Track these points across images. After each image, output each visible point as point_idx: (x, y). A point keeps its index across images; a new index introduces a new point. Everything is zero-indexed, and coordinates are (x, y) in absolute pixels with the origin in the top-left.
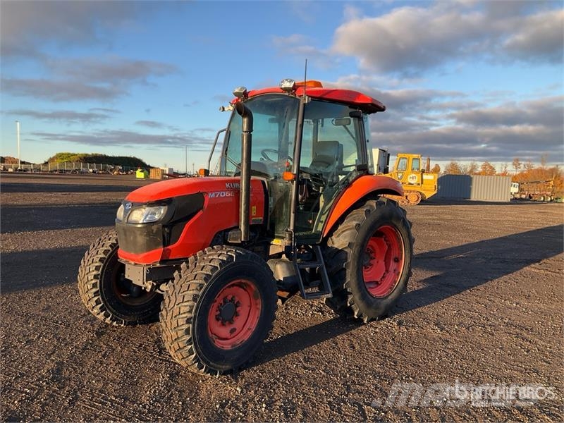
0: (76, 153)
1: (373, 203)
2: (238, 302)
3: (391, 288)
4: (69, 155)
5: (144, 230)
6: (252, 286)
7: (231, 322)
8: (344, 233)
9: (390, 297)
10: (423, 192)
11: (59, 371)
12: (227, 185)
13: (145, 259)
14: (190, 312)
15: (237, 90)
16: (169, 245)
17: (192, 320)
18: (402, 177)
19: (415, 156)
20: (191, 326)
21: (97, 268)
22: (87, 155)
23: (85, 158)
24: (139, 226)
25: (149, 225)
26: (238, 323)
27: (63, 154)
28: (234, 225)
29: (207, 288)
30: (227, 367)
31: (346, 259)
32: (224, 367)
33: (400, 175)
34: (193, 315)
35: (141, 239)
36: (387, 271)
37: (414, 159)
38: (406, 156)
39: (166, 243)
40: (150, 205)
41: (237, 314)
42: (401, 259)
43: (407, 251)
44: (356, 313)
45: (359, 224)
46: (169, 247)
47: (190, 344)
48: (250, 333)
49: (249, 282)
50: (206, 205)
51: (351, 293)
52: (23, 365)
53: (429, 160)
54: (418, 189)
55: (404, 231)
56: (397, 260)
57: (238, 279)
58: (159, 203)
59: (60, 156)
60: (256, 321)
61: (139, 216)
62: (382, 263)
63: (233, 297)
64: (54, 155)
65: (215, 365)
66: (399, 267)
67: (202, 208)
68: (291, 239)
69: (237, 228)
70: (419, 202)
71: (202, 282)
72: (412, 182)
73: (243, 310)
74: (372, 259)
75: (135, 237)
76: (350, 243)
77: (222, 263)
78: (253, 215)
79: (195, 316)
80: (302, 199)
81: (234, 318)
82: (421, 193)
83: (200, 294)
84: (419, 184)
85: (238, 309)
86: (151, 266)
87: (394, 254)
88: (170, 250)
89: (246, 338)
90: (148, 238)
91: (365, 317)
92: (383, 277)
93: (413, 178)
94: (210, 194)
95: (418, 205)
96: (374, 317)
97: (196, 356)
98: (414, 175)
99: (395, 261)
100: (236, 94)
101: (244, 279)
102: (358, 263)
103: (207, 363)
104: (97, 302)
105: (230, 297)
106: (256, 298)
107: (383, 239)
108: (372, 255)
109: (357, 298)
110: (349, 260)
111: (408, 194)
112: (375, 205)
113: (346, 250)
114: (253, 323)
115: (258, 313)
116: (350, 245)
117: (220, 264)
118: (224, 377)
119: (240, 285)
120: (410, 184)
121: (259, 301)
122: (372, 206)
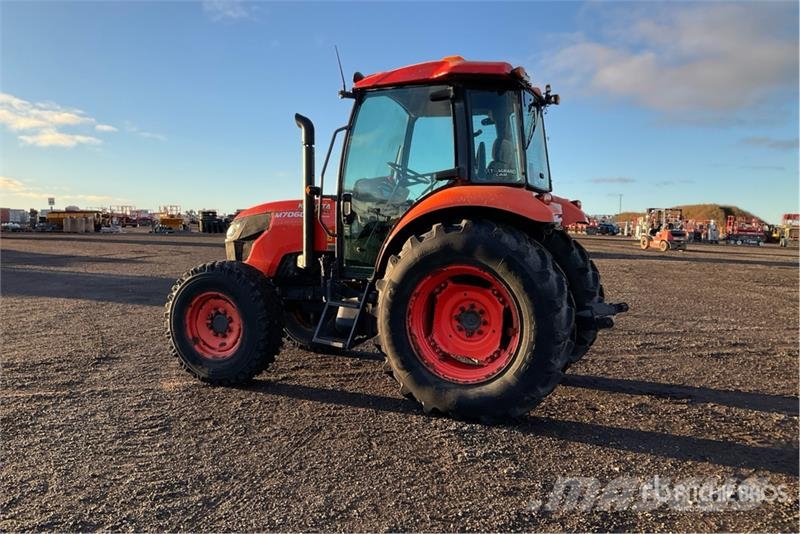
2: (230, 317)
26: (230, 339)
36: (504, 348)
41: (230, 330)
42: (518, 331)
49: (227, 298)
50: (271, 225)
56: (515, 334)
57: (215, 291)
60: (239, 343)
63: (225, 311)
66: (515, 344)
67: (268, 228)
74: (484, 324)
78: (328, 239)
81: (227, 334)
85: (230, 325)
89: (229, 355)
92: (493, 357)
94: (277, 214)
101: (220, 292)
107: (490, 292)
108: (485, 317)
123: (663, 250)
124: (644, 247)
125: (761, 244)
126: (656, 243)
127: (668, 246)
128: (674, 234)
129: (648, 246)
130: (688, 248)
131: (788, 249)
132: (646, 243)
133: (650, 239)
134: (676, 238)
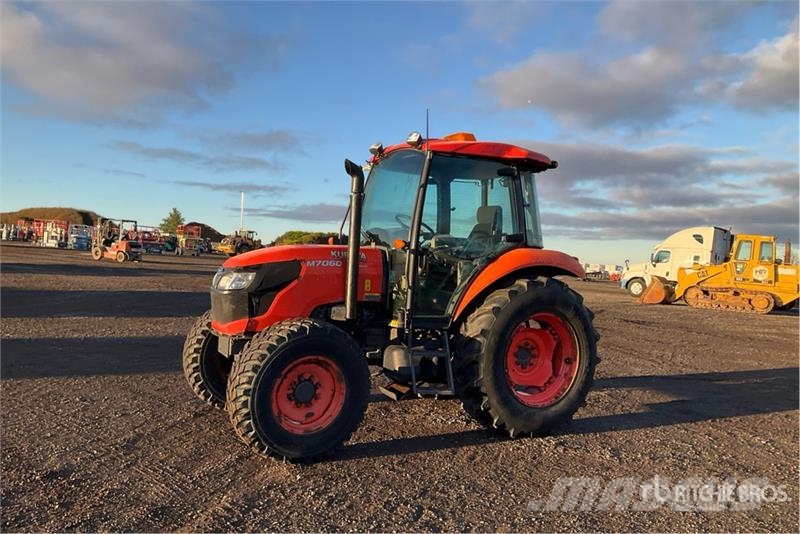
0: (309, 231)
1: (523, 283)
2: (318, 383)
3: (556, 398)
4: (300, 234)
5: (229, 297)
6: (334, 365)
7: (308, 404)
8: (480, 318)
9: (553, 409)
10: (778, 294)
11: (135, 441)
12: (333, 254)
13: (230, 329)
14: (249, 382)
15: (373, 147)
16: (256, 315)
17: (251, 393)
18: (743, 270)
19: (765, 238)
20: (249, 398)
21: (199, 341)
22: (321, 234)
23: (319, 238)
24: (226, 292)
25: (235, 293)
26: (317, 407)
27: (293, 233)
28: (340, 299)
29: (270, 359)
30: (296, 454)
31: (480, 350)
32: (291, 453)
33: (740, 267)
34: (251, 387)
35: (227, 307)
36: (555, 374)
37: (762, 243)
38: (751, 238)
39: (252, 313)
40: (238, 271)
41: (316, 397)
42: (575, 360)
43: (584, 351)
44: (495, 421)
45: (499, 308)
46: (256, 318)
47: (249, 419)
48: (330, 421)
49: (329, 361)
50: (302, 274)
51: (486, 395)
52: (106, 432)
53: (790, 244)
54: (770, 289)
55: (576, 324)
56: (570, 362)
57: (314, 355)
58: (246, 269)
59: (290, 235)
60: (339, 409)
61: (227, 283)
62: (548, 363)
63: (312, 376)
64: (284, 233)
65: (281, 449)
66: (571, 370)
67: (297, 277)
68: (403, 320)
69: (343, 303)
70: (769, 310)
71: (265, 352)
72: (760, 279)
73: (324, 394)
74: (534, 357)
75: (222, 306)
76: (483, 330)
77: (291, 334)
78: (366, 289)
79: (254, 389)
80: (422, 272)
81: (313, 402)
82: (773, 296)
83: (262, 365)
84: (770, 282)
85: (318, 391)
86: (237, 338)
87: (566, 353)
88: (257, 322)
89: (325, 425)
90: (234, 307)
91: (511, 429)
92: (549, 382)
93: (761, 272)
94: (308, 262)
95: (769, 313)
96: (526, 431)
97: (255, 434)
98: (761, 267)
99: (568, 363)
100: (372, 151)
101: (322, 355)
102: (495, 355)
103: (271, 445)
104: (197, 379)
105: (307, 376)
106: (340, 381)
107: (548, 332)
108: (535, 352)
109: (494, 401)
110: (483, 352)
111: (751, 297)
112: (525, 284)
113: (478, 339)
114: (335, 410)
115: (342, 399)
116: (483, 332)
117: (288, 335)
118: (293, 465)
119: (319, 363)
120: (755, 281)
121: (344, 385)
122: (522, 287)
123: (121, 261)
124: (97, 258)
125: (163, 252)
126: (111, 253)
127: (126, 257)
128: (132, 245)
129: (102, 257)
130: (143, 259)
131: (185, 257)
132: (100, 253)
133: (104, 250)
134: (133, 250)
